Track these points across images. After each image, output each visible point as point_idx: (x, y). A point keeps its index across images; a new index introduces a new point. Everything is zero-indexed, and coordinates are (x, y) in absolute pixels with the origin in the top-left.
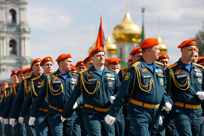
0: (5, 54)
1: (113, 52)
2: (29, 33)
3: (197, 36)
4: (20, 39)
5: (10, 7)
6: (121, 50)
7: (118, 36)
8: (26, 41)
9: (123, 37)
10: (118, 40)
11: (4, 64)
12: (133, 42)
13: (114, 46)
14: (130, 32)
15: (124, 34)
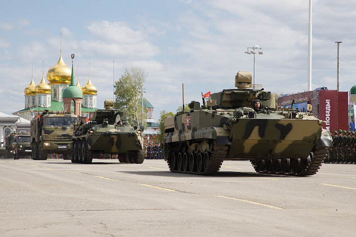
1: (47, 92)
3: (120, 80)
6: (55, 90)
7: (53, 78)
9: (57, 79)
10: (53, 82)
12: (66, 83)
13: (48, 87)
14: (63, 74)
15: (57, 76)
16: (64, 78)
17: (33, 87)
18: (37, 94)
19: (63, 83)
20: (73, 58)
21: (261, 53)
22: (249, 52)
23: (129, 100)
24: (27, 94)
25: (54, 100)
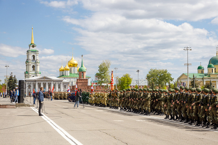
0: (31, 70)
1: (68, 70)
2: (39, 63)
3: (101, 65)
4: (36, 65)
5: (33, 54)
6: (71, 69)
7: (70, 65)
8: (38, 66)
9: (71, 65)
10: (70, 66)
11: (30, 74)
12: (75, 67)
13: (68, 68)
14: (74, 63)
15: (72, 64)
16: (74, 64)
17: (63, 68)
18: (64, 71)
19: (74, 66)
20: (82, 56)
21: (191, 50)
22: (186, 49)
23: (105, 72)
24: (60, 71)
25: (71, 73)
